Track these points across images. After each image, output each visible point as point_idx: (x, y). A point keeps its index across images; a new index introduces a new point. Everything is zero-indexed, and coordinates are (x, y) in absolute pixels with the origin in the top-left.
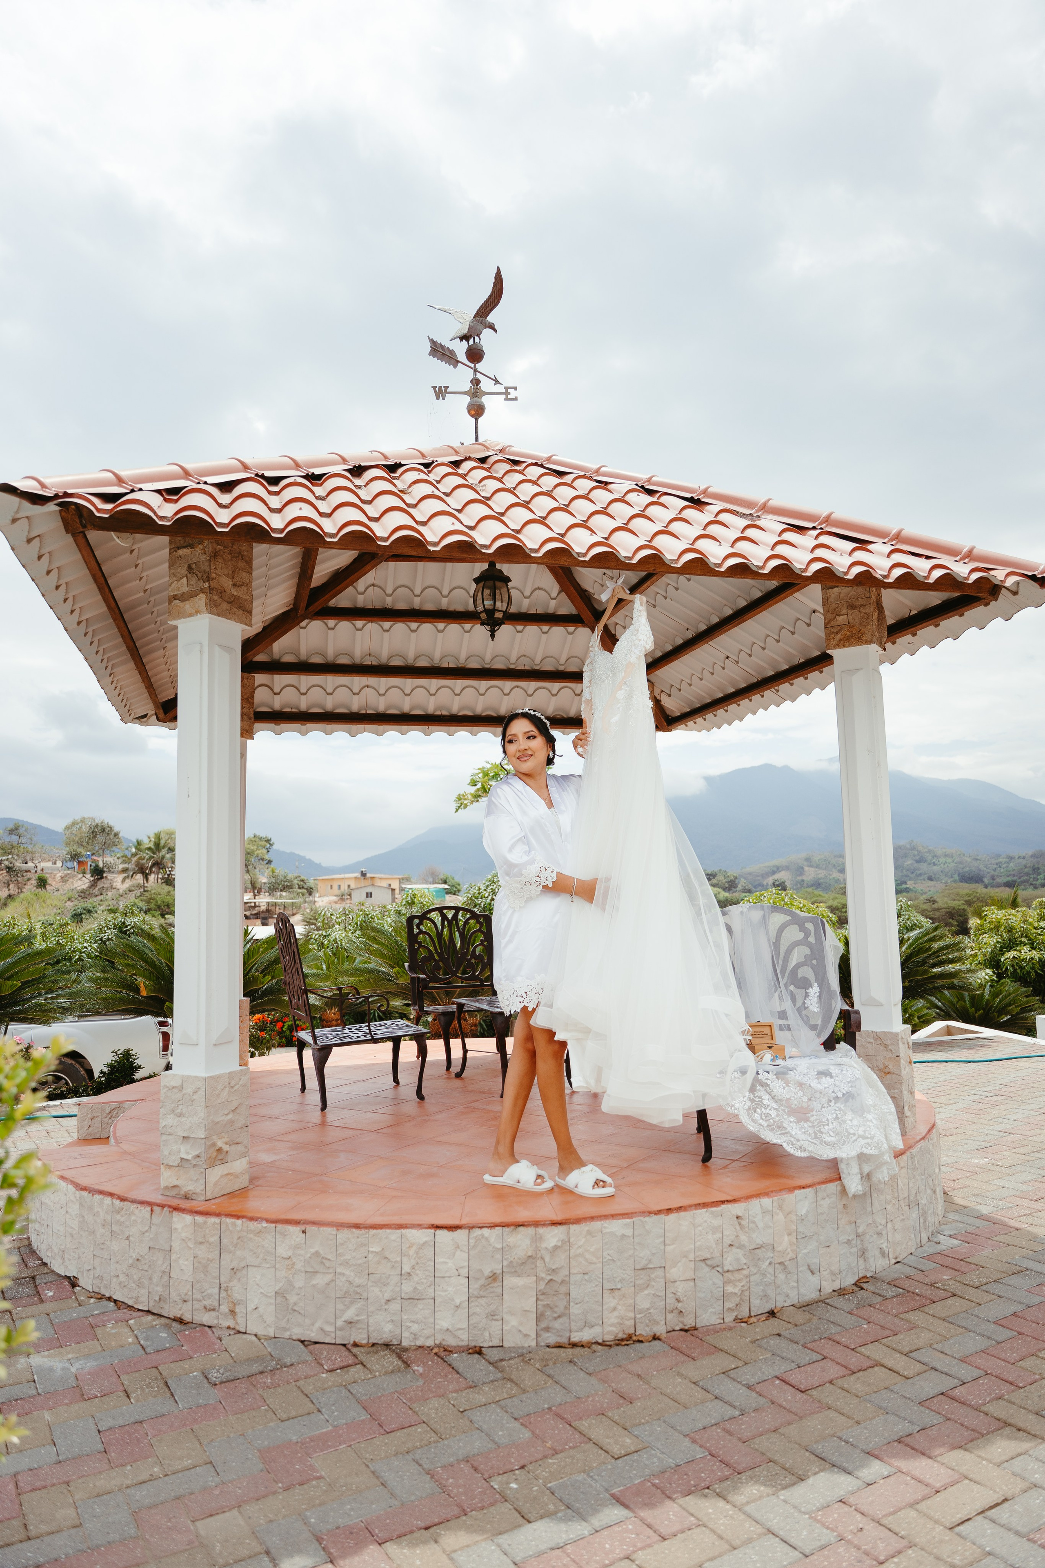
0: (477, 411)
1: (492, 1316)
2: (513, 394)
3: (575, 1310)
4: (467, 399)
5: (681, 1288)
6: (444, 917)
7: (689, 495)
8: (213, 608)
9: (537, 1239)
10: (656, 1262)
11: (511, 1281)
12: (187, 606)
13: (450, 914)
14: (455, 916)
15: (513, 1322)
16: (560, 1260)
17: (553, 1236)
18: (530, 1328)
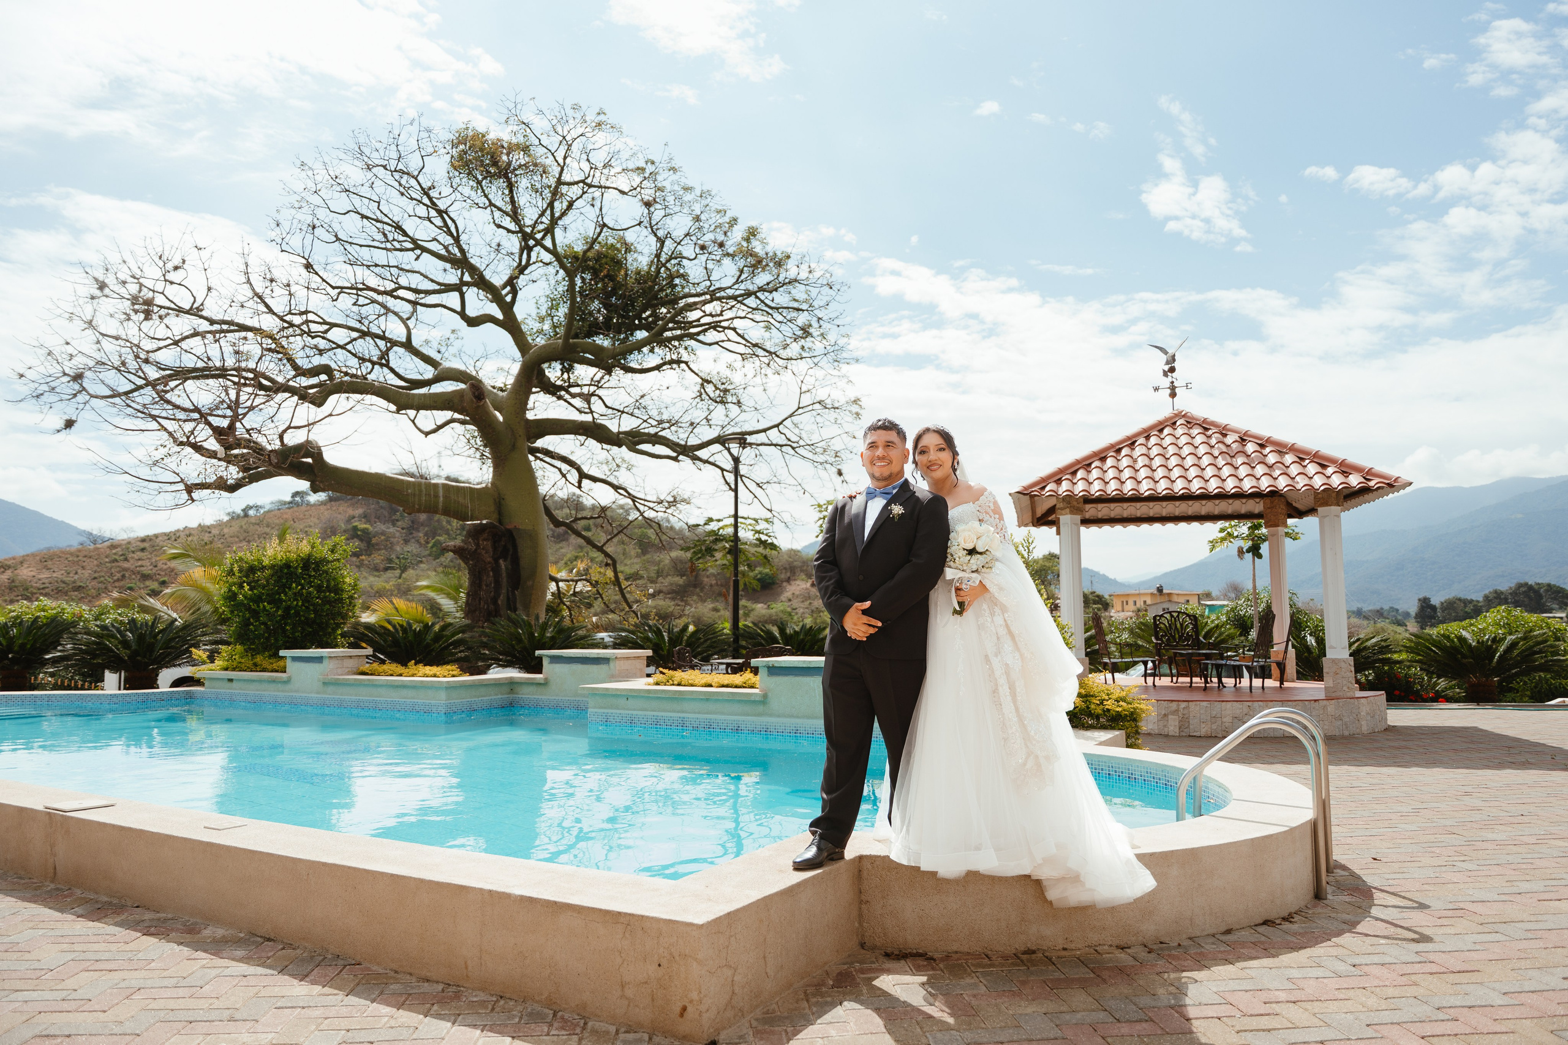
0: (1173, 395)
1: (1165, 726)
2: (1189, 385)
3: (1191, 727)
4: (1169, 391)
5: (1227, 725)
6: (1172, 616)
7: (1260, 442)
8: (1072, 513)
9: (1178, 705)
10: (1218, 716)
11: (1170, 717)
12: (1063, 512)
13: (1175, 614)
14: (1178, 616)
15: (1171, 728)
16: (1186, 712)
17: (1183, 705)
18: (1177, 730)
